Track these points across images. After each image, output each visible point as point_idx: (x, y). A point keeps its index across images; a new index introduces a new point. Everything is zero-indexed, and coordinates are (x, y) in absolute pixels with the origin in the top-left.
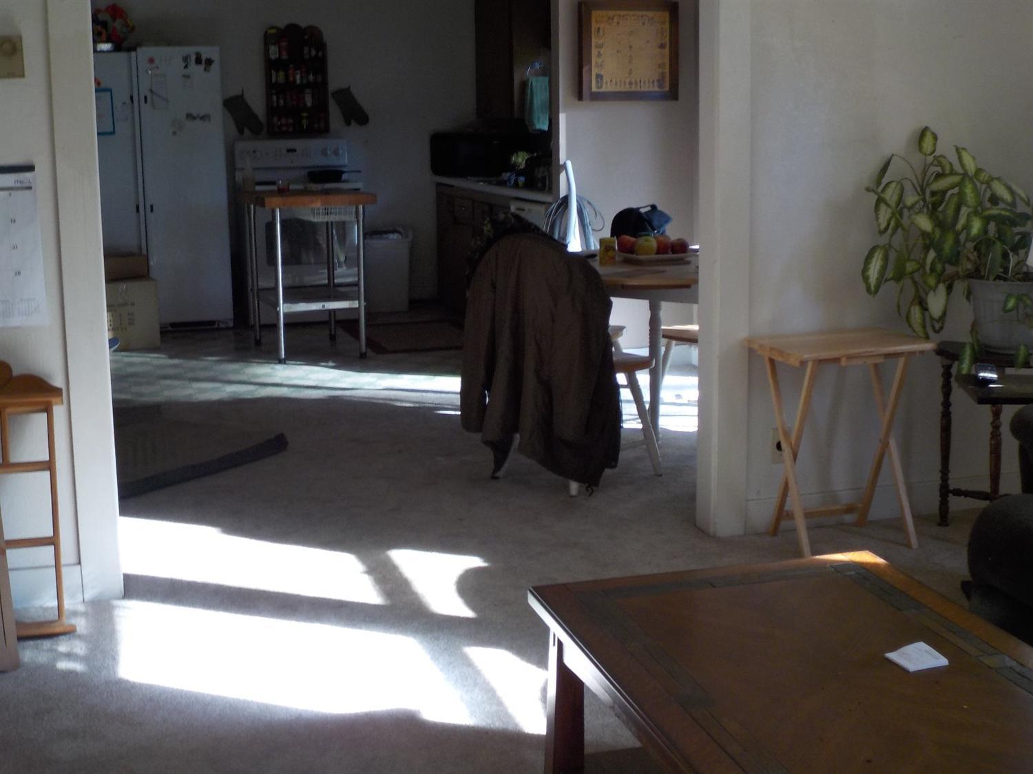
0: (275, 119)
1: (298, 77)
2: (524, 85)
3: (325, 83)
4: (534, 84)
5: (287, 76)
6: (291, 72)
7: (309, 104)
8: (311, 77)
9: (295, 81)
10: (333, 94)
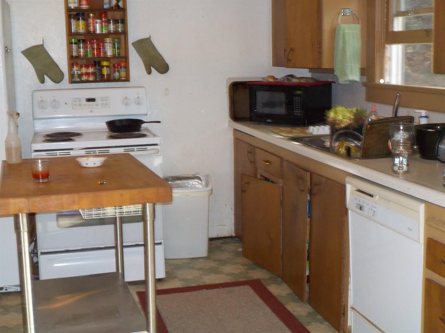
0: (75, 68)
1: (98, 26)
2: (334, 31)
3: (125, 33)
4: (346, 31)
5: (87, 25)
6: (91, 21)
7: (109, 53)
8: (112, 27)
9: (95, 29)
10: (133, 44)
